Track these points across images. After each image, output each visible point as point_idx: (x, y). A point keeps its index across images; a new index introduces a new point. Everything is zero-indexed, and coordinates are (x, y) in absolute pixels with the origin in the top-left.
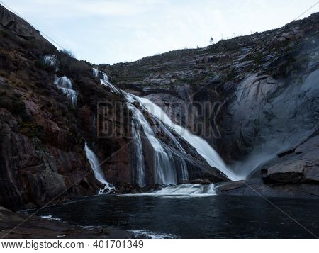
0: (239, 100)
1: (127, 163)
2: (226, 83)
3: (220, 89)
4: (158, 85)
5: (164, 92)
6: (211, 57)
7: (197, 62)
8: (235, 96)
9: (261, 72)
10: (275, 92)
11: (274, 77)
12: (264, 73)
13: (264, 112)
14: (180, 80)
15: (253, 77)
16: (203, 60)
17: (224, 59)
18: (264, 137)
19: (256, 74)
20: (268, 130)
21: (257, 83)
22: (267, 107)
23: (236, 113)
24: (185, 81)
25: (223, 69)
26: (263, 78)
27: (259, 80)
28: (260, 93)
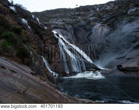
0: (94, 34)
1: (59, 63)
2: (87, 26)
3: (85, 29)
4: (57, 25)
5: (61, 28)
6: (78, 13)
7: (72, 15)
8: (92, 32)
9: (102, 22)
10: (109, 32)
11: (108, 25)
12: (103, 23)
13: (106, 40)
14: (67, 23)
15: (99, 25)
16: (75, 15)
17: (83, 15)
18: (106, 50)
19: (100, 23)
20: (108, 47)
21: (101, 27)
22: (107, 38)
23: (92, 40)
24: (69, 24)
25: (84, 20)
26: (104, 25)
27: (102, 26)
28: (103, 32)
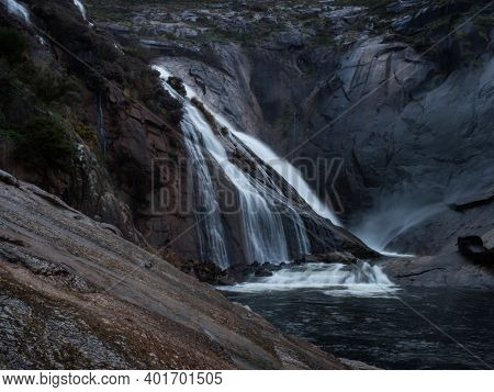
2: (317, 51)
3: (305, 61)
4: (170, 37)
5: (189, 54)
8: (338, 79)
9: (388, 34)
10: (423, 83)
11: (418, 48)
12: (396, 39)
13: (404, 120)
14: (217, 31)
15: (375, 44)
18: (406, 168)
19: (380, 38)
20: (413, 155)
21: (384, 57)
22: (411, 110)
24: (229, 35)
25: (304, 17)
26: (397, 49)
27: (387, 51)
28: (392, 79)
